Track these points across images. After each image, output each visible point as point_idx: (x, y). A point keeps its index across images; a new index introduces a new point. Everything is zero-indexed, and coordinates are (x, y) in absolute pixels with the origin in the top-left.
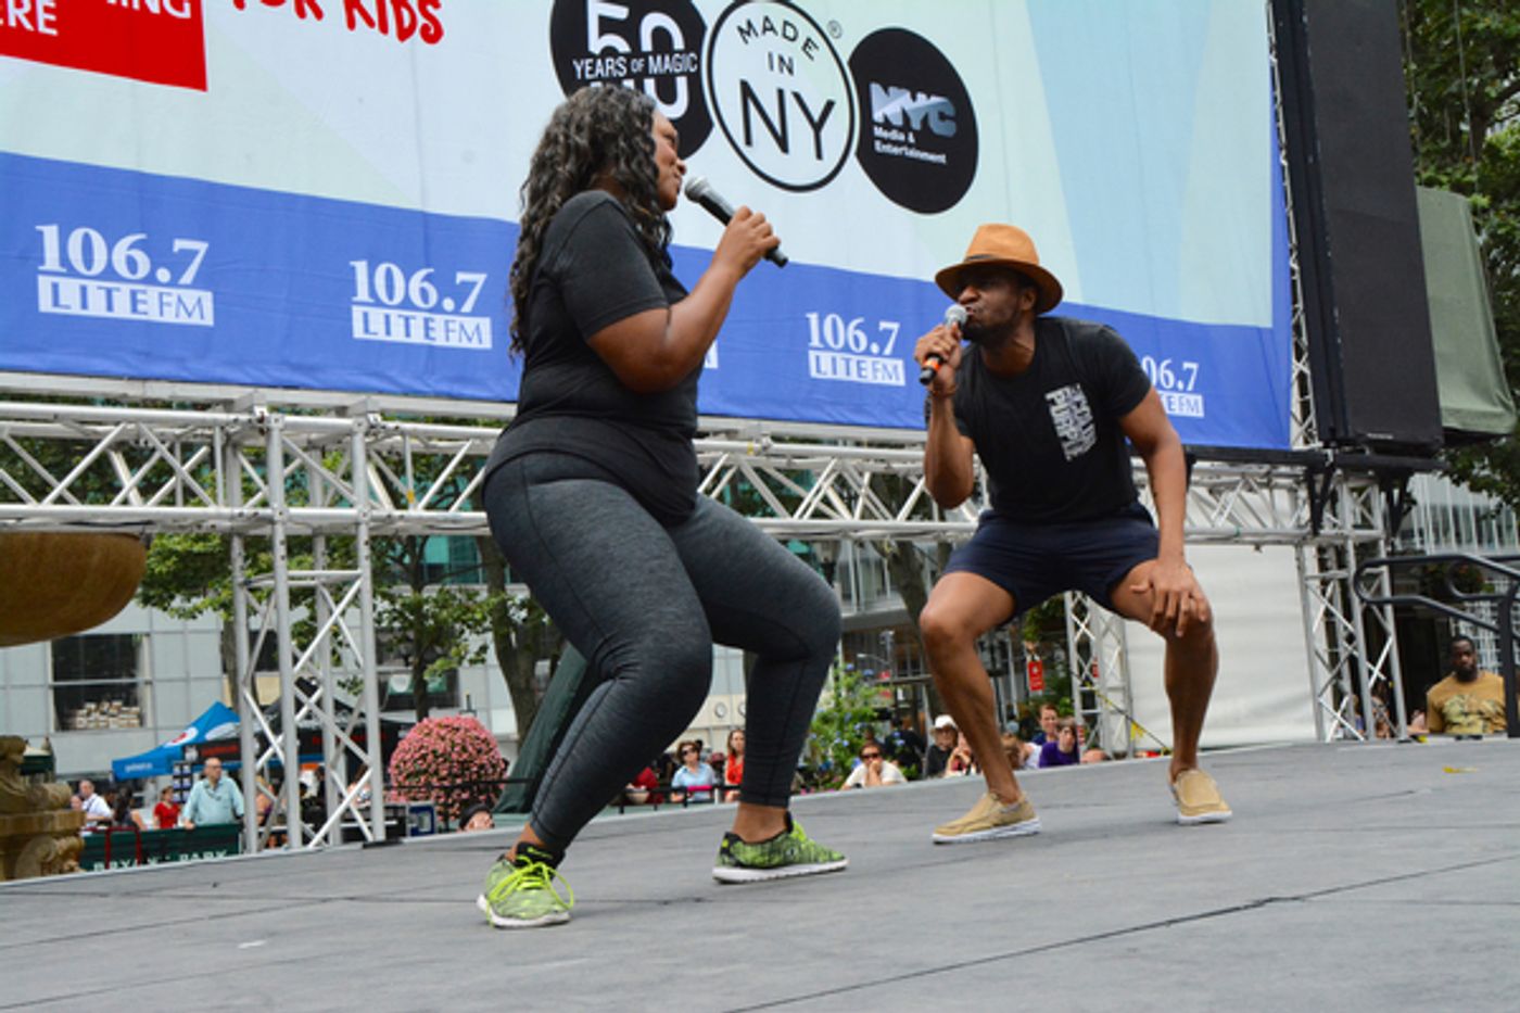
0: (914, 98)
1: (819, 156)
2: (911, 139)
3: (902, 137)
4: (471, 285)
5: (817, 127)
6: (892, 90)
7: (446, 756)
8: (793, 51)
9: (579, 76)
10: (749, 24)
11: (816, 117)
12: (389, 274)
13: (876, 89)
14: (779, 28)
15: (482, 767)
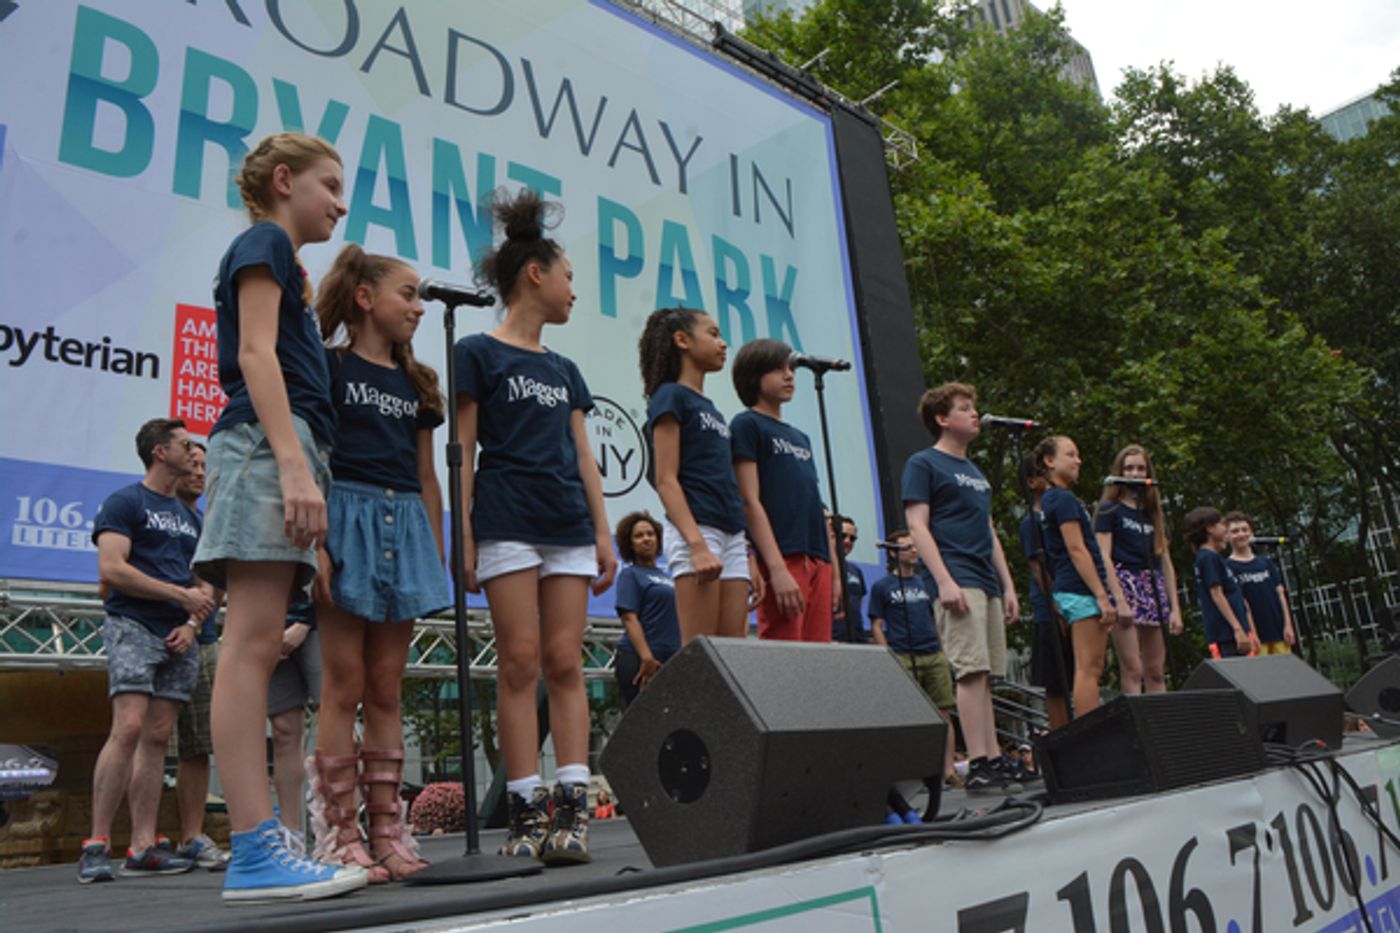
1: (624, 477)
5: (624, 463)
7: (442, 805)
8: (611, 425)
11: (623, 457)
14: (603, 412)
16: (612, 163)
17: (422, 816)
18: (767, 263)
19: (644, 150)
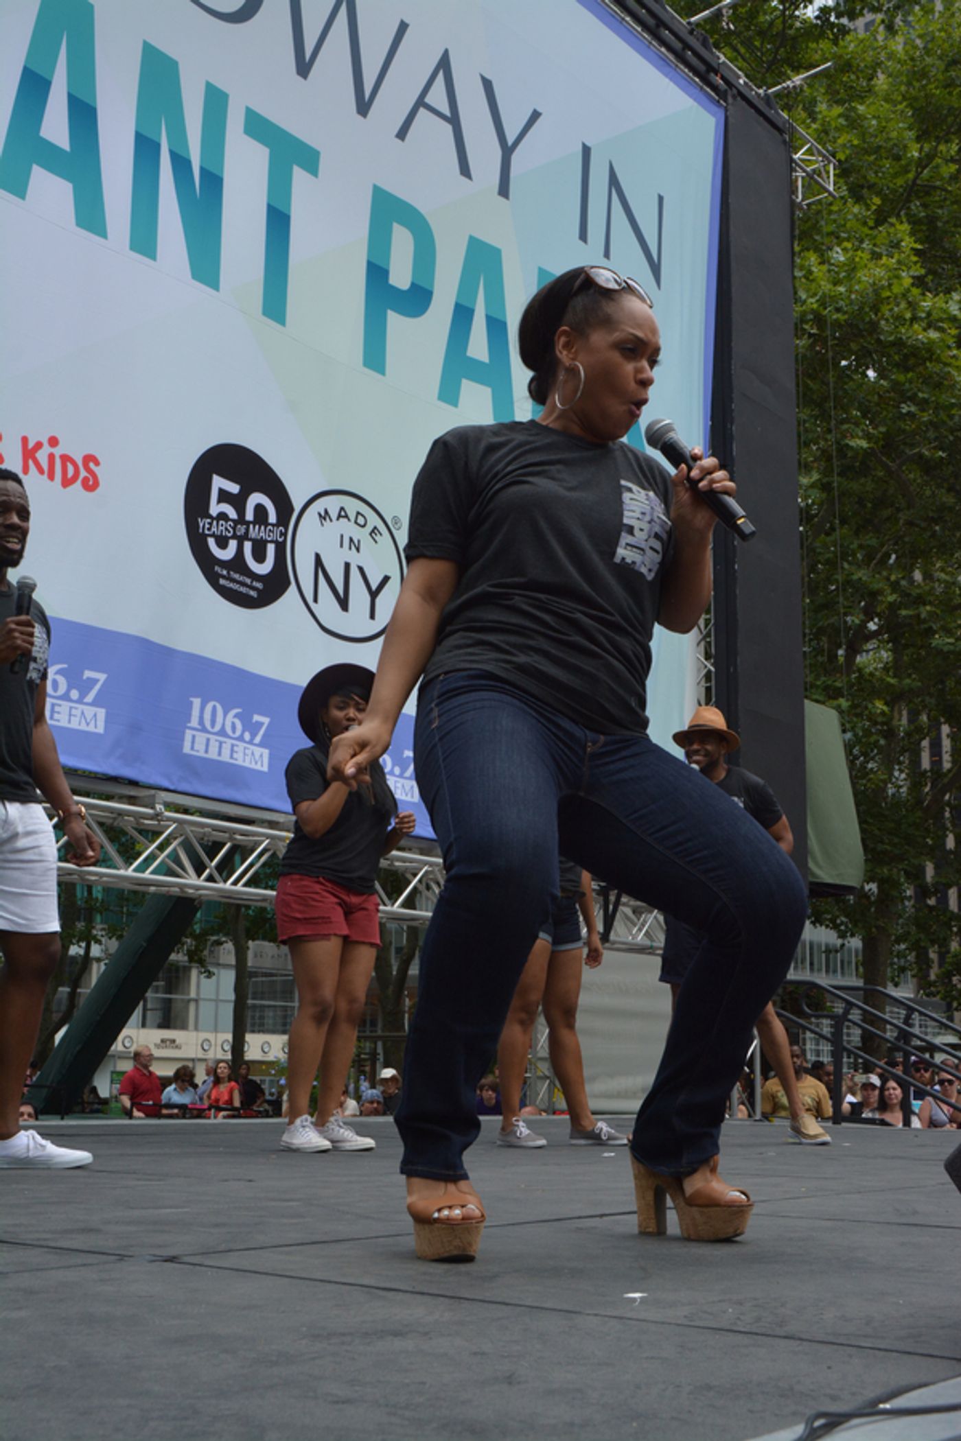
1: (372, 616)
4: (94, 681)
5: (374, 594)
8: (362, 535)
10: (326, 512)
11: (374, 587)
14: (352, 516)
16: (402, 134)
19: (454, 120)
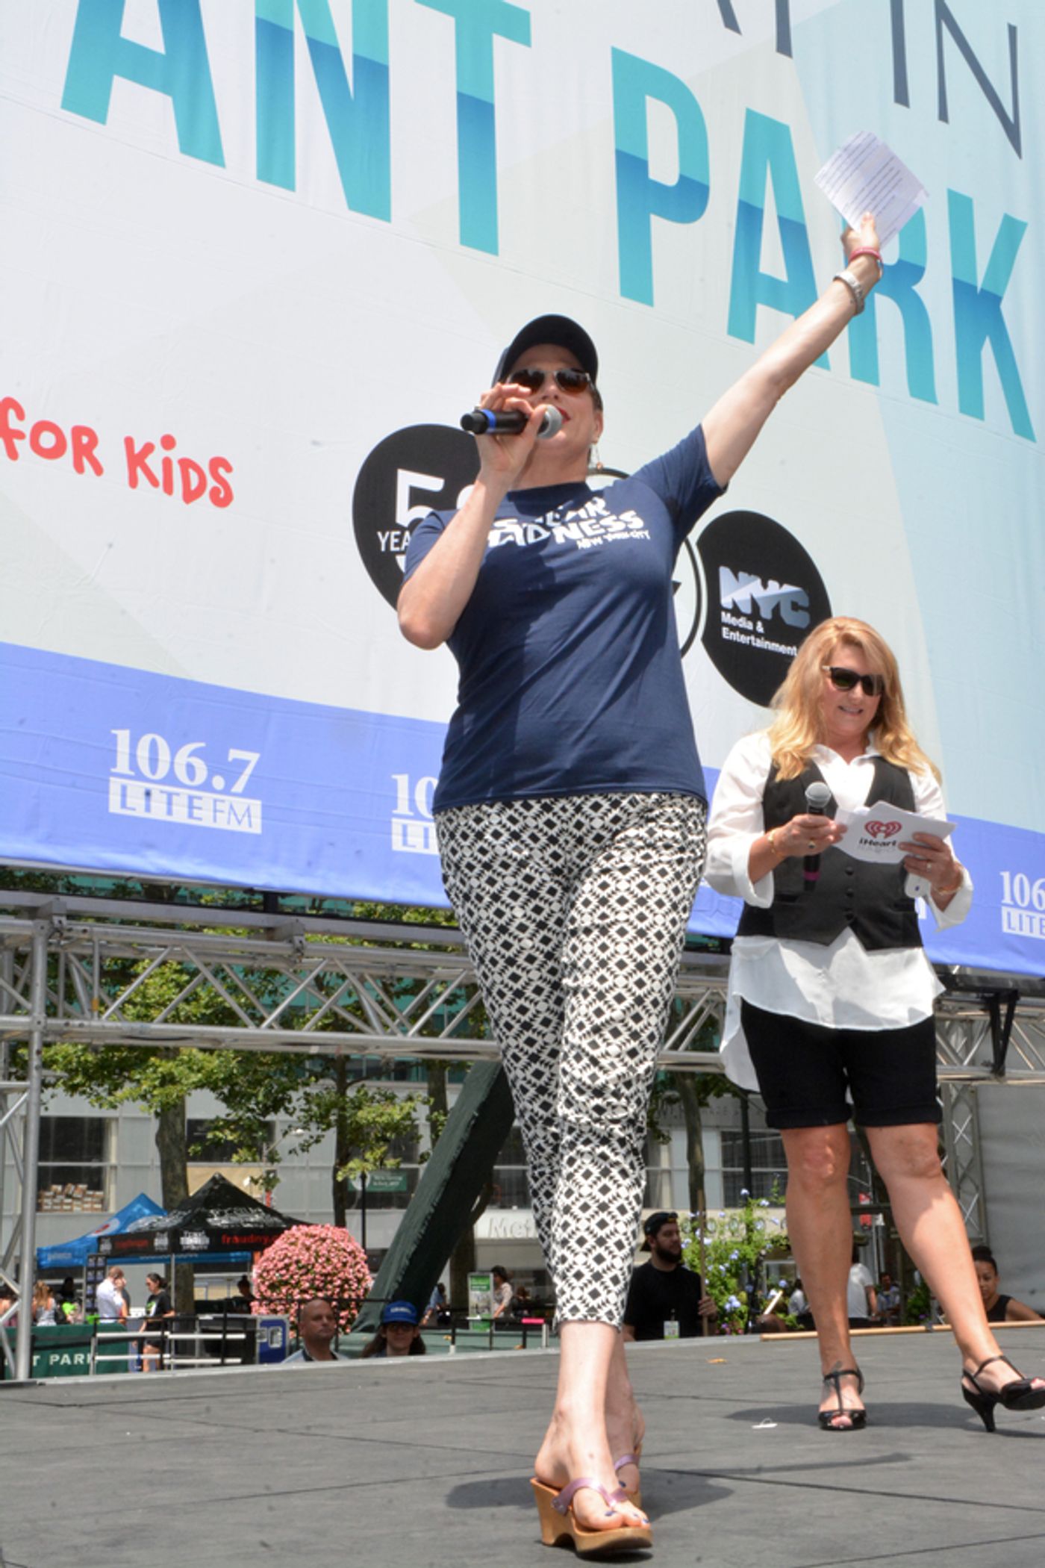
0: (765, 585)
2: (760, 628)
3: (750, 626)
4: (244, 764)
6: (741, 574)
7: (307, 1269)
9: (383, 549)
12: (154, 746)
13: (725, 573)
15: (346, 1281)
17: (273, 1287)
18: (960, 208)
